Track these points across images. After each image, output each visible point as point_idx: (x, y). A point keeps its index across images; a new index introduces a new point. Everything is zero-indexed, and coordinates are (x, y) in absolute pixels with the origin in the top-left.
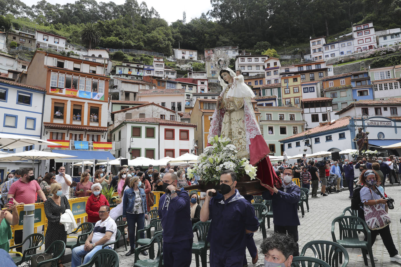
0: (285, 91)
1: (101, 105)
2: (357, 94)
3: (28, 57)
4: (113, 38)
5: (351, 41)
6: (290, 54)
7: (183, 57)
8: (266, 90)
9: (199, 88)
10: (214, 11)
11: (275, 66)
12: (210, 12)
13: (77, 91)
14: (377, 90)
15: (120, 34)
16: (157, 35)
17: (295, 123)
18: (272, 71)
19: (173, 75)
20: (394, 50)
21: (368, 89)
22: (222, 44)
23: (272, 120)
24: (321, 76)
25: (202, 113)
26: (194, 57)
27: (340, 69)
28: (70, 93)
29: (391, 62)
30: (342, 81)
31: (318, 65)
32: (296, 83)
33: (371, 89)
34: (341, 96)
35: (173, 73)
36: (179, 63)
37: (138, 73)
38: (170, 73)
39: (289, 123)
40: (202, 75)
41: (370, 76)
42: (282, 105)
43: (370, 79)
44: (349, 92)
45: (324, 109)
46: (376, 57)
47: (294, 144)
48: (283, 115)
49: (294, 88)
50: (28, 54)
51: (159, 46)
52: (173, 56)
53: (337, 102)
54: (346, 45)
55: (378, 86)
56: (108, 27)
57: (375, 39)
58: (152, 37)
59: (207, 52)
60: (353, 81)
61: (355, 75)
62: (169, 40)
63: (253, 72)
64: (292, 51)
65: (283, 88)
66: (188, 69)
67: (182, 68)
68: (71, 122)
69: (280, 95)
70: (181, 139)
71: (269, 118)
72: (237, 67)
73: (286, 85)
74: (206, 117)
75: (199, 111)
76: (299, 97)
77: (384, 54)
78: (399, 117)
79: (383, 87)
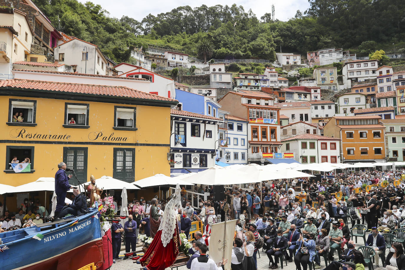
0: (400, 101)
1: (276, 127)
3: (166, 75)
4: (223, 50)
6: (400, 53)
7: (288, 63)
8: (381, 100)
9: (313, 96)
10: (313, 9)
11: (388, 74)
12: (308, 11)
13: (263, 119)
15: (227, 44)
16: (262, 43)
18: (385, 79)
19: (286, 83)
22: (323, 45)
23: (395, 131)
25: (340, 129)
26: (298, 62)
28: (259, 121)
35: (285, 82)
36: (285, 68)
37: (256, 84)
38: (283, 82)
40: (312, 82)
42: (398, 112)
48: (404, 127)
50: (165, 73)
51: (265, 53)
52: (276, 61)
56: (215, 38)
58: (258, 45)
59: (310, 55)
62: (272, 45)
63: (362, 77)
64: (402, 50)
65: (399, 98)
66: (296, 76)
67: (290, 74)
68: (262, 140)
69: (395, 104)
70: (331, 149)
71: (392, 130)
72: (346, 73)
73: (401, 95)
74: (343, 131)
75: (336, 127)
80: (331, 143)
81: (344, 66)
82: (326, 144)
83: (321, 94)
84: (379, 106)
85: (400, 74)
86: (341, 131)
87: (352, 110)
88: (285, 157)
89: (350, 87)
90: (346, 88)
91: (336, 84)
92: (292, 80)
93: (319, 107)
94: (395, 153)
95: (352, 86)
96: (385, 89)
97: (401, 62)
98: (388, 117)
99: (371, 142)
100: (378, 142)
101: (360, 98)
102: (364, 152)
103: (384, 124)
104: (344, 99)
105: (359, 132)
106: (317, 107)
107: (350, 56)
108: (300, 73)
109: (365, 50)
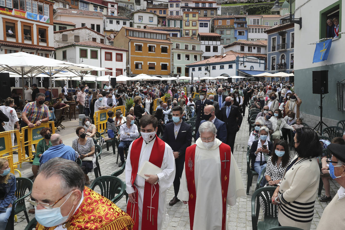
0: (185, 24)
1: (48, 27)
2: (238, 33)
8: (170, 21)
9: (109, 10)
13: (25, 12)
14: (250, 32)
17: (196, 52)
18: (175, 4)
20: (263, 0)
21: (245, 31)
23: (180, 48)
24: (212, 14)
25: (129, 40)
27: (225, 9)
28: (18, 14)
29: (260, 10)
30: (228, 22)
31: (211, 4)
32: (194, 19)
33: (247, 31)
34: (227, 34)
39: (192, 52)
41: (247, 21)
42: (183, 34)
43: (246, 24)
44: (233, 31)
45: (214, 43)
46: (251, 3)
47: (197, 69)
48: (188, 45)
49: (192, 22)
53: (223, 38)
55: (251, 29)
60: (235, 23)
61: (238, 18)
63: (158, 1)
65: (184, 21)
68: (23, 41)
69: (181, 26)
70: (117, 60)
71: (177, 47)
73: (187, 19)
74: (132, 43)
75: (125, 37)
76: (196, 30)
77: (256, 2)
78: (261, 55)
79: (254, 30)
80: (117, 54)
82: (111, 54)
83: (118, 10)
84: (169, 25)
85: (186, 2)
86: (130, 43)
89: (145, 8)
90: (142, 9)
91: (133, 4)
93: (114, 21)
94: (179, 69)
96: (175, 14)
98: (175, 35)
99: (159, 58)
100: (165, 58)
101: (153, 18)
102: (152, 67)
103: (171, 40)
104: (139, 16)
105: (148, 45)
106: (112, 21)
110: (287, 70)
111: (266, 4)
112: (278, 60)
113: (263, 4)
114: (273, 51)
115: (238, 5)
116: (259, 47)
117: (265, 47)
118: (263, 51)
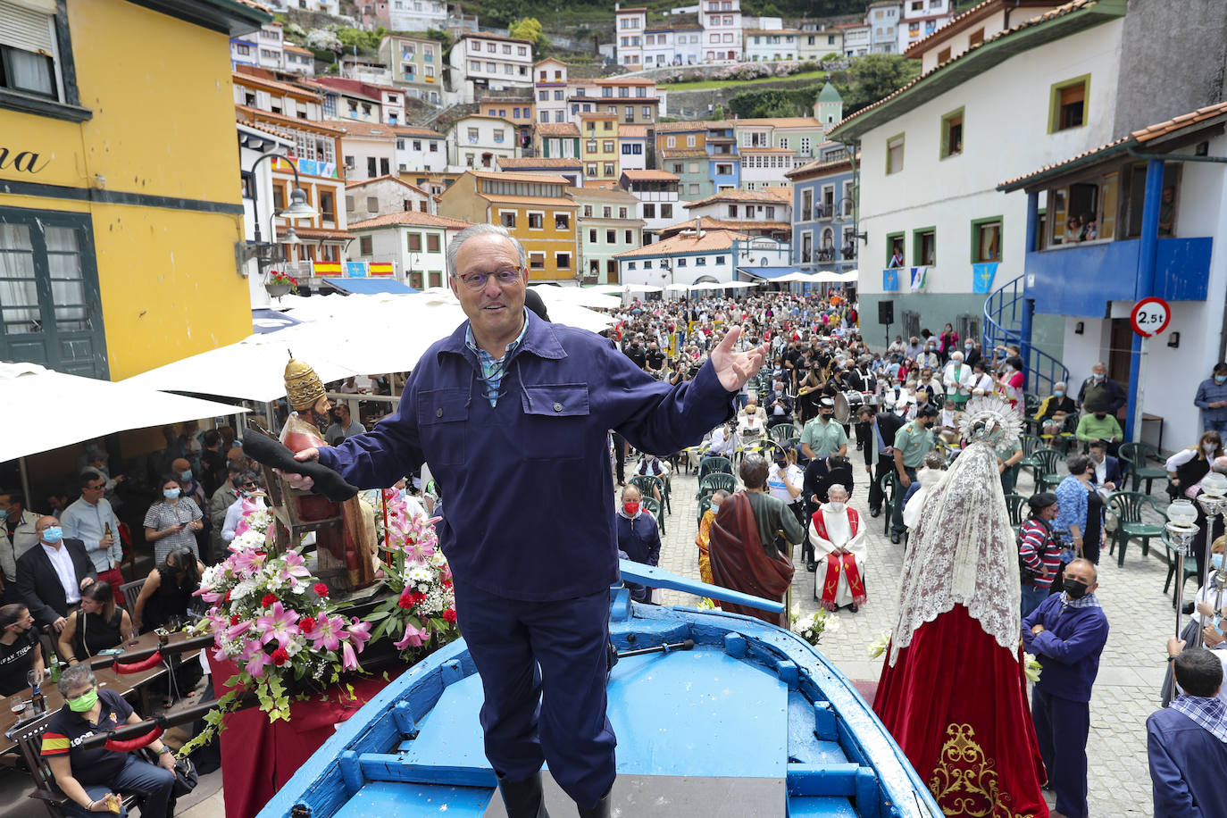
0: (587, 147)
1: (335, 188)
2: (716, 170)
5: (698, 34)
6: (568, 35)
7: (302, 2)
8: (548, 140)
9: (385, 110)
11: (557, 80)
14: (744, 165)
17: (628, 224)
18: (551, 92)
19: (307, 63)
20: (770, 71)
21: (733, 164)
23: (593, 216)
24: (647, 116)
25: (486, 203)
26: (331, 7)
27: (676, 98)
29: (765, 103)
30: (690, 140)
31: (641, 89)
32: (609, 133)
33: (737, 163)
34: (692, 172)
35: (305, 60)
36: (298, 19)
38: (299, 60)
39: (620, 224)
40: (378, 72)
41: (737, 139)
43: (735, 144)
44: (704, 165)
45: (663, 196)
46: (740, 81)
47: (640, 264)
48: (610, 208)
49: (604, 141)
53: (683, 183)
54: (688, 40)
55: (748, 159)
57: (741, 39)
60: (710, 143)
61: (713, 130)
63: (501, 78)
64: (574, 30)
65: (585, 140)
66: (333, 47)
67: (315, 40)
68: (321, 224)
69: (577, 154)
71: (588, 214)
72: (463, 61)
73: (589, 134)
74: (494, 210)
75: (477, 197)
76: (613, 162)
77: (753, 79)
78: (776, 224)
79: (755, 162)
81: (458, 41)
83: (406, 108)
84: (546, 154)
85: (581, 86)
86: (489, 210)
87: (487, 158)
88: (373, 274)
89: (471, 101)
90: (462, 103)
91: (439, 88)
92: (323, 57)
93: (408, 143)
94: (594, 264)
95: (476, 99)
96: (552, 117)
97: (573, 57)
99: (551, 240)
100: (564, 240)
101: (502, 131)
102: (537, 263)
103: (574, 197)
105: (528, 212)
106: (403, 143)
107: (465, 18)
108: (344, 43)
109: (499, 11)
110: (837, 262)
111: (778, 85)
112: (817, 241)
113: (771, 85)
114: (804, 219)
115: (707, 87)
116: (770, 206)
117: (784, 204)
118: (779, 214)
